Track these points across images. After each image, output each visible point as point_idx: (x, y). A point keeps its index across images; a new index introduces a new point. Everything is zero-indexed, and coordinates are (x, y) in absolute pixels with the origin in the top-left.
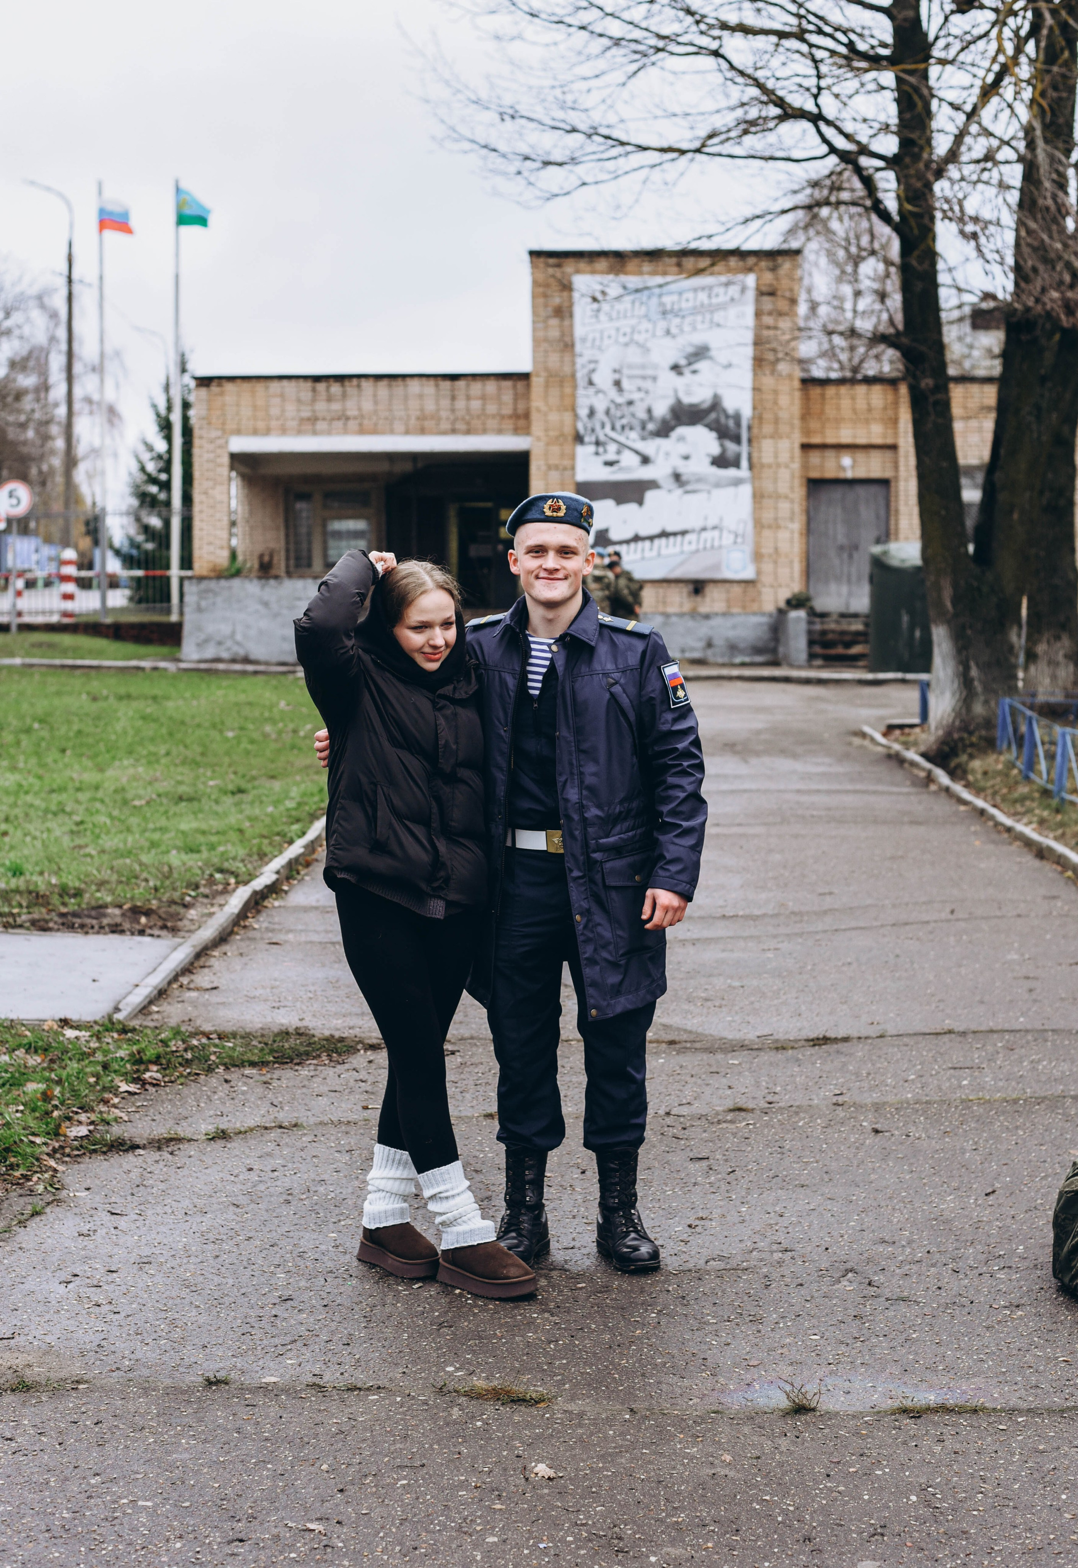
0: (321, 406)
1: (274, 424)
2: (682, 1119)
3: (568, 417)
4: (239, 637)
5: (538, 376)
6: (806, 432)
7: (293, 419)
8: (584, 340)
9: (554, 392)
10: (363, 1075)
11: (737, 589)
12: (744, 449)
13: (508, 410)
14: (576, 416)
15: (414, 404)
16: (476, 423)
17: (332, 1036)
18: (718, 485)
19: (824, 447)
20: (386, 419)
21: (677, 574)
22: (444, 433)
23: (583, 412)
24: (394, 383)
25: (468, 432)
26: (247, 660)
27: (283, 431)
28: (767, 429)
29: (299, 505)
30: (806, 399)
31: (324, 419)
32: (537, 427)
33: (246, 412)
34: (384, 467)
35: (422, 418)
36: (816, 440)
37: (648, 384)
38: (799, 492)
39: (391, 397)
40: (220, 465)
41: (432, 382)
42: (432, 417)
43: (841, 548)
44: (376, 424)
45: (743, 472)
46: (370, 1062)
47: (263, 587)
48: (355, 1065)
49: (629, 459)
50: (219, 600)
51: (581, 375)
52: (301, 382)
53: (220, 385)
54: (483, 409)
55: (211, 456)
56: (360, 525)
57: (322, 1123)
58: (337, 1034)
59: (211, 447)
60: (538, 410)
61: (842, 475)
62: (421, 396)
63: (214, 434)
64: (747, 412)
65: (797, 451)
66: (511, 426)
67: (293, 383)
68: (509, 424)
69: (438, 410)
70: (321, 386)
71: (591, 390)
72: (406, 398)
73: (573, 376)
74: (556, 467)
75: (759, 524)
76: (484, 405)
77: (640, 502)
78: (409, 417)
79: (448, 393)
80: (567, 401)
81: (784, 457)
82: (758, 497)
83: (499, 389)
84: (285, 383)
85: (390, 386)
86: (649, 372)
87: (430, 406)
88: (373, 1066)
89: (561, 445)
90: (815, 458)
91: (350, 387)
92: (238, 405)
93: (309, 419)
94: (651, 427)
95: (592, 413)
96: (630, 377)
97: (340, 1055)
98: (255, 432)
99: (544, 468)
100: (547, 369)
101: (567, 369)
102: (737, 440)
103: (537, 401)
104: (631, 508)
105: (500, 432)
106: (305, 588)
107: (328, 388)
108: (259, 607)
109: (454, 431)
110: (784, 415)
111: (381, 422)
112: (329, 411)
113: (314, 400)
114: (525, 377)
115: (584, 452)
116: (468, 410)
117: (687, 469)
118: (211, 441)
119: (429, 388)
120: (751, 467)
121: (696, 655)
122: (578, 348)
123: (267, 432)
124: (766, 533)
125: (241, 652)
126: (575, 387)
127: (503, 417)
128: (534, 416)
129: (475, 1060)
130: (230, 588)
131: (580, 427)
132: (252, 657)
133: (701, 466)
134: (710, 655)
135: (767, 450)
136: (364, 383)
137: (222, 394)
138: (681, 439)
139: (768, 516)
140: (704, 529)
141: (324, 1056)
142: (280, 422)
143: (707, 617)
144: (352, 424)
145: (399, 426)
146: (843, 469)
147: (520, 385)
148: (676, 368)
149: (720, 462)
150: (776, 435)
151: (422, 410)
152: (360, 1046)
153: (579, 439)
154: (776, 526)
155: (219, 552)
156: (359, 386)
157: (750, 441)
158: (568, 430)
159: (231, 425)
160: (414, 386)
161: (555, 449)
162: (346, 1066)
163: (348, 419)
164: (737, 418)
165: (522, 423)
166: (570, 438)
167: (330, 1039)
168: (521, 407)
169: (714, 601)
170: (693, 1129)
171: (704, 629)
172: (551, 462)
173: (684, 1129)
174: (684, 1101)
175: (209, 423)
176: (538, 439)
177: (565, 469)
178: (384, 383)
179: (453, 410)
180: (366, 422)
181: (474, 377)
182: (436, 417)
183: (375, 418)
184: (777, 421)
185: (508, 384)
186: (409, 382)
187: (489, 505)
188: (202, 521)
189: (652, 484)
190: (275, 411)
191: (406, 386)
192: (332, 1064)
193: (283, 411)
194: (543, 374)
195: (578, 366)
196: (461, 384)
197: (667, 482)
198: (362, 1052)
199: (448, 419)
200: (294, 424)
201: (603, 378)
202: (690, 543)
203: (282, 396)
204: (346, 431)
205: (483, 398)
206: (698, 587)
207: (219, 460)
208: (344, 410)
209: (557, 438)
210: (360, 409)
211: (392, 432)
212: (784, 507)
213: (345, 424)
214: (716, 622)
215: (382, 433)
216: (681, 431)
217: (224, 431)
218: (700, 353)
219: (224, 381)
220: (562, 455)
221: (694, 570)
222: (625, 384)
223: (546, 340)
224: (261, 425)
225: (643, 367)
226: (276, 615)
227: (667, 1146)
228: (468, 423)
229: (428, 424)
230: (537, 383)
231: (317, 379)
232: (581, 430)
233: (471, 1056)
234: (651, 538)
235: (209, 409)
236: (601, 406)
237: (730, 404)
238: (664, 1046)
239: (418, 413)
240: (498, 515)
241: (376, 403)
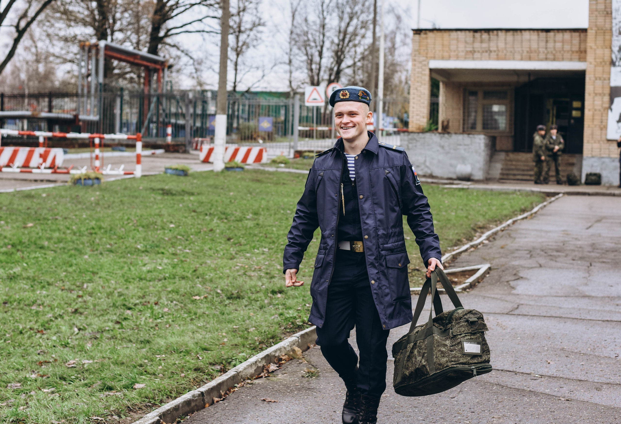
0: (477, 45)
1: (452, 54)
3: (607, 51)
4: (428, 164)
5: (592, 29)
7: (463, 51)
8: (617, 10)
9: (600, 38)
13: (576, 48)
14: (612, 51)
15: (526, 45)
16: (559, 55)
20: (511, 52)
22: (541, 60)
23: (615, 49)
24: (515, 34)
25: (554, 60)
26: (431, 176)
27: (457, 58)
29: (472, 98)
31: (479, 52)
32: (590, 56)
33: (438, 47)
34: (515, 77)
35: (530, 51)
39: (514, 41)
40: (425, 75)
41: (536, 33)
42: (535, 52)
44: (506, 55)
47: (441, 138)
50: (418, 144)
51: (615, 29)
52: (467, 32)
53: (426, 34)
54: (563, 48)
55: (420, 70)
59: (420, 65)
60: (591, 48)
62: (530, 40)
63: (422, 58)
66: (577, 57)
67: (463, 33)
68: (576, 56)
69: (538, 48)
70: (478, 35)
72: (522, 41)
73: (611, 30)
74: (600, 79)
76: (563, 45)
78: (523, 51)
79: (545, 39)
80: (607, 43)
83: (571, 37)
84: (459, 33)
85: (514, 35)
87: (534, 46)
89: (603, 66)
91: (493, 35)
92: (434, 44)
93: (471, 52)
98: (443, 58)
99: (593, 79)
100: (596, 26)
101: (608, 26)
103: (590, 44)
105: (571, 60)
106: (463, 139)
107: (481, 36)
108: (439, 148)
109: (546, 59)
111: (508, 54)
112: (481, 48)
113: (474, 42)
114: (584, 31)
115: (615, 71)
116: (554, 48)
118: (420, 62)
119: (534, 36)
122: (614, 15)
123: (449, 58)
125: (429, 172)
126: (612, 35)
127: (573, 52)
128: (589, 50)
130: (424, 138)
131: (614, 57)
132: (434, 174)
136: (500, 33)
137: (426, 38)
142: (455, 53)
144: (493, 55)
145: (518, 56)
147: (582, 35)
151: (530, 48)
153: (613, 63)
155: (422, 119)
156: (497, 35)
158: (607, 59)
159: (430, 54)
160: (526, 35)
161: (600, 69)
163: (491, 51)
165: (583, 55)
166: (608, 63)
168: (583, 46)
172: (597, 76)
175: (420, 54)
176: (591, 63)
177: (605, 79)
178: (511, 33)
179: (546, 48)
180: (500, 54)
181: (558, 30)
182: (537, 52)
183: (505, 52)
185: (576, 34)
186: (523, 32)
187: (568, 100)
188: (414, 103)
190: (453, 47)
191: (522, 35)
193: (457, 47)
194: (595, 28)
195: (614, 24)
196: (551, 34)
199: (544, 52)
200: (463, 54)
203: (457, 39)
204: (490, 58)
205: (563, 42)
207: (423, 72)
208: (489, 47)
209: (601, 63)
210: (497, 47)
211: (514, 59)
213: (489, 55)
215: (509, 59)
217: (427, 57)
219: (427, 32)
220: (603, 72)
223: (597, 10)
224: (446, 54)
226: (448, 153)
228: (554, 55)
229: (533, 55)
230: (591, 33)
231: (476, 31)
232: (614, 59)
235: (420, 46)
239: (528, 49)
240: (571, 104)
241: (506, 43)
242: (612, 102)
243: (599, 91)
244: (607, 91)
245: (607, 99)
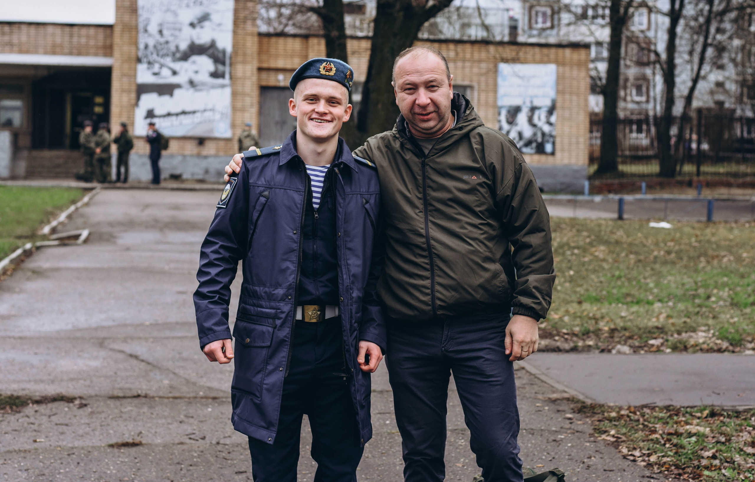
2: (227, 447)
3: (133, 49)
5: (117, 26)
6: (260, 61)
8: (143, 7)
9: (126, 36)
10: (32, 420)
11: (222, 143)
12: (227, 69)
13: (101, 44)
14: (138, 49)
15: (49, 38)
16: (83, 50)
17: (12, 395)
18: (213, 87)
19: (269, 69)
20: (34, 45)
21: (191, 133)
23: (142, 46)
28: (240, 58)
30: (260, 44)
32: (117, 53)
34: (32, 72)
35: (54, 46)
36: (265, 65)
37: (177, 33)
38: (255, 93)
39: (37, 34)
41: (59, 27)
42: (59, 46)
43: (277, 123)
44: (28, 49)
45: (226, 81)
46: (36, 411)
48: (28, 414)
49: (166, 72)
51: (141, 26)
54: (88, 43)
56: (17, 103)
57: (9, 452)
58: (15, 394)
60: (117, 44)
61: (277, 84)
62: (53, 35)
64: (229, 49)
65: (255, 71)
68: (101, 52)
69: (62, 42)
71: (146, 35)
72: (45, 35)
73: (136, 26)
74: (127, 75)
75: (234, 109)
76: (88, 40)
77: (171, 94)
78: (46, 44)
79: (68, 34)
80: (133, 40)
81: (248, 74)
82: (234, 94)
83: (96, 32)
86: (178, 26)
87: (58, 40)
88: (38, 414)
89: (129, 63)
90: (264, 75)
94: (178, 55)
95: (146, 47)
96: (168, 29)
97: (17, 406)
99: (119, 74)
100: (123, 22)
101: (133, 23)
102: (223, 63)
103: (117, 39)
104: (166, 98)
105: (96, 55)
110: (249, 52)
111: (31, 47)
114: (111, 27)
115: (142, 68)
116: (79, 42)
117: (197, 78)
119: (58, 30)
120: (231, 78)
121: (200, 177)
122: (140, 12)
124: (239, 114)
126: (137, 32)
127: (98, 47)
128: (115, 46)
129: (100, 410)
133: (204, 77)
134: (207, 178)
135: (240, 70)
136: (22, 27)
138: (194, 62)
139: (239, 104)
140: (205, 110)
141: (8, 408)
143: (206, 157)
144: (15, 49)
145: (41, 50)
146: (278, 81)
147: (109, 31)
148: (192, 25)
149: (215, 75)
150: (244, 62)
151: (54, 42)
152: (29, 402)
153: (139, 60)
154: (243, 110)
156: (20, 28)
157: (231, 65)
158: (133, 55)
160: (50, 29)
161: (125, 65)
162: (22, 414)
163: (13, 45)
164: (224, 52)
165: (110, 50)
166: (134, 60)
167: (11, 397)
168: (108, 42)
169: (210, 149)
170: (234, 453)
171: (204, 164)
172: (124, 72)
173: (229, 453)
174: (227, 435)
176: (117, 59)
177: (130, 76)
179: (71, 42)
180: (23, 46)
182: (61, 46)
183: (28, 45)
184: (245, 55)
185: (101, 30)
186: (46, 26)
187: (89, 94)
189: (178, 86)
191: (46, 29)
192: (13, 413)
194: (121, 26)
195: (139, 22)
196: (76, 29)
197: (186, 85)
198: (31, 405)
199: (68, 46)
201: (153, 28)
202: (197, 117)
204: (12, 52)
205: (88, 37)
206: (201, 141)
209: (127, 59)
210: (20, 40)
211: (37, 53)
212: (248, 100)
213: (11, 48)
214: (211, 160)
216: (195, 58)
218: (204, 18)
220: (129, 68)
221: (199, 132)
222: (165, 32)
223: (124, 6)
225: (174, 23)
227: (220, 464)
228: (79, 49)
229: (57, 49)
230: (117, 30)
232: (140, 55)
233: (97, 407)
234: (177, 115)
236: (151, 43)
237: (220, 45)
238: (210, 400)
239: (52, 43)
240: (93, 100)
241: (29, 37)
242: (138, 98)
243: (126, 87)
244: (134, 88)
245: (133, 95)
